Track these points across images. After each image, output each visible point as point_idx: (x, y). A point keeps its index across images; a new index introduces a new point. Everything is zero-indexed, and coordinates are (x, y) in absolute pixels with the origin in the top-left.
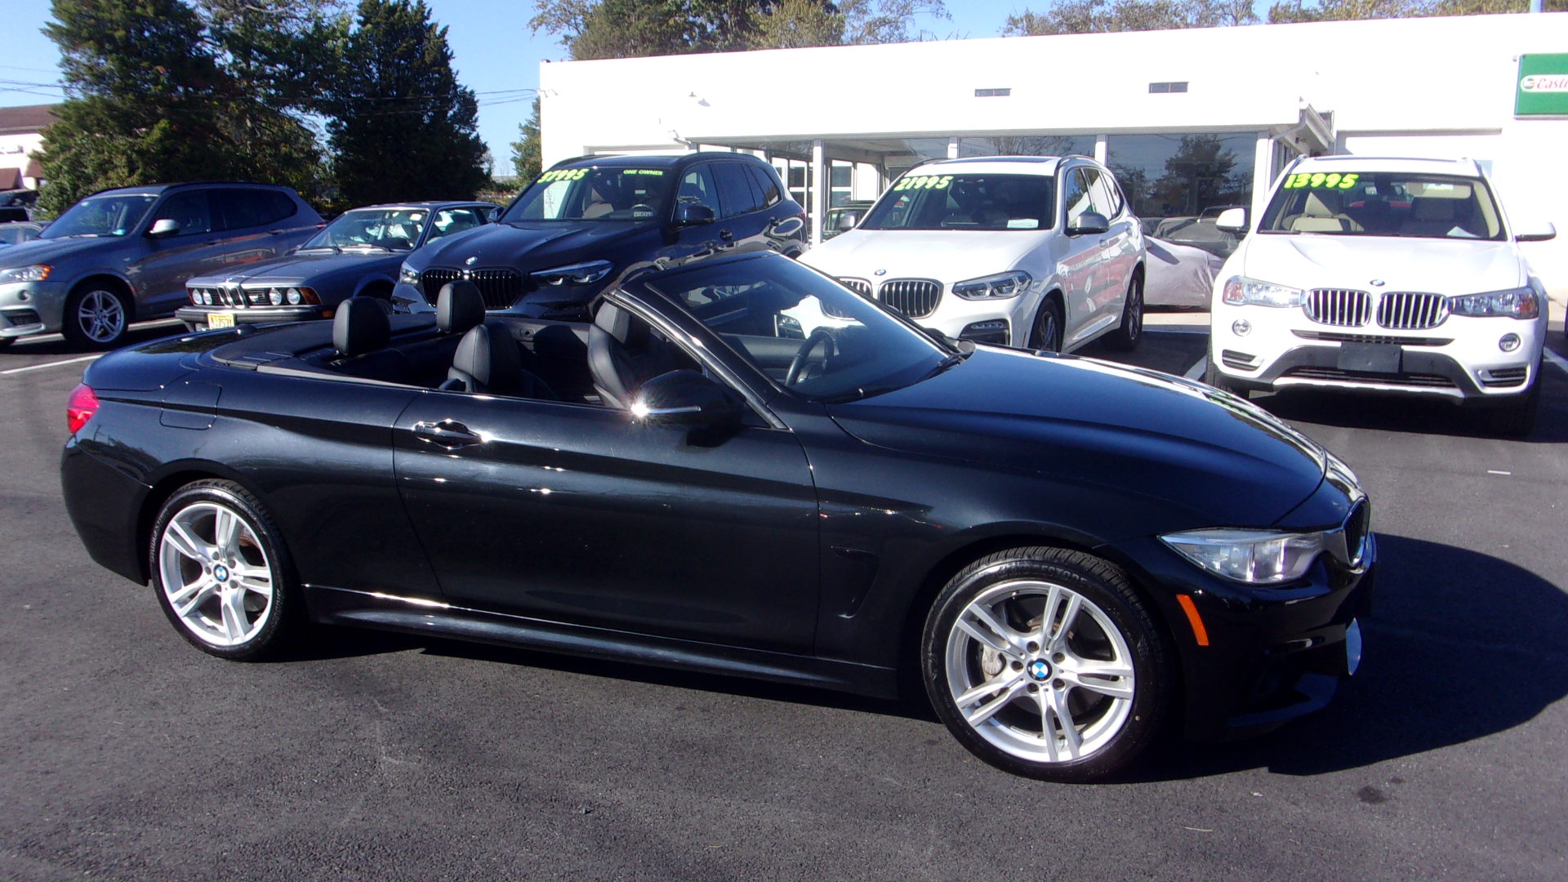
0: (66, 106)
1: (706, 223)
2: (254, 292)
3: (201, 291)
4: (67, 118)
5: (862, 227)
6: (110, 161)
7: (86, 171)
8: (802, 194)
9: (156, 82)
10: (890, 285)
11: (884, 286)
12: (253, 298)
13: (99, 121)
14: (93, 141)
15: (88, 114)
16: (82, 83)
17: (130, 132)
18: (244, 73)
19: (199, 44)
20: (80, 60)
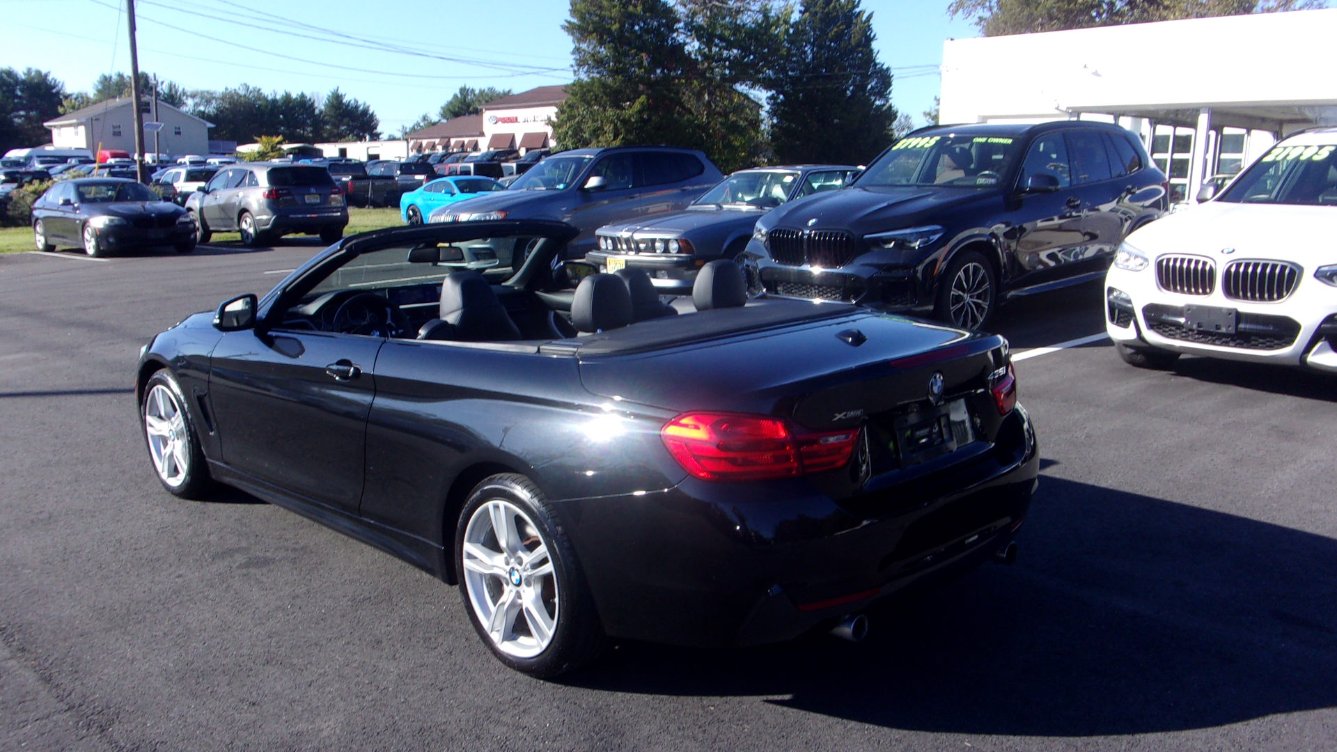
0: (574, 85)
1: (1050, 191)
2: (643, 241)
3: (606, 238)
4: (574, 94)
5: (1220, 200)
7: (584, 135)
8: (1166, 160)
9: (640, 65)
10: (1238, 266)
11: (1231, 266)
12: (642, 246)
13: (596, 96)
14: (591, 112)
15: (589, 91)
16: (586, 67)
17: (617, 105)
18: (706, 57)
19: (675, 35)
20: (586, 49)
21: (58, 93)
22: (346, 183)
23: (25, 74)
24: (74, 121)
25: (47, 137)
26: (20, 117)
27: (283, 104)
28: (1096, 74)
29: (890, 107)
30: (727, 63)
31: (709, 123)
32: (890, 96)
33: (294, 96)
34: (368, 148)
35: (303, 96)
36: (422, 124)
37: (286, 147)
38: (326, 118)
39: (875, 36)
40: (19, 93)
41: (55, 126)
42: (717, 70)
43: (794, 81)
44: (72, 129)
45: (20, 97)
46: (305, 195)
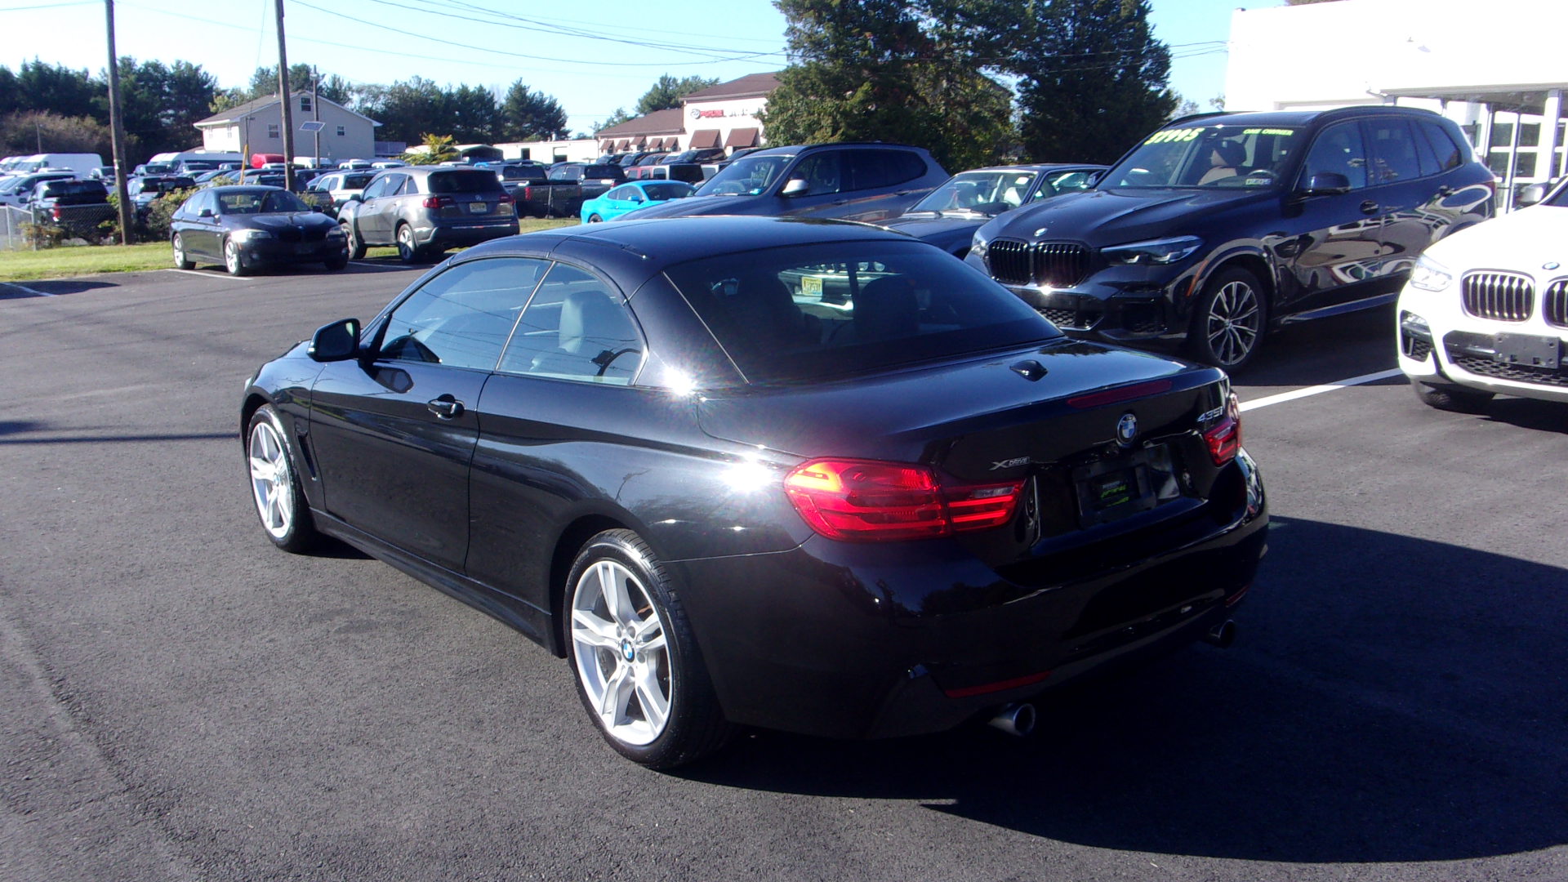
0: (787, 71)
4: (787, 83)
6: (818, 122)
7: (798, 131)
8: (1507, 155)
9: (864, 47)
13: (813, 84)
14: (807, 104)
15: (804, 78)
16: (802, 50)
17: (838, 94)
18: (945, 37)
19: (907, 10)
20: (802, 29)
21: (211, 89)
22: (522, 190)
23: (173, 68)
24: (227, 121)
25: (197, 139)
26: (168, 116)
27: (458, 98)
28: (1424, 49)
29: (1168, 94)
30: (970, 43)
31: (947, 114)
32: (1168, 80)
33: (471, 89)
34: (554, 148)
35: (481, 89)
36: (616, 120)
37: (461, 148)
38: (507, 114)
39: (1150, 7)
40: (167, 89)
41: (206, 127)
42: (957, 51)
43: (1050, 63)
44: (225, 129)
45: (168, 94)
46: (469, 203)
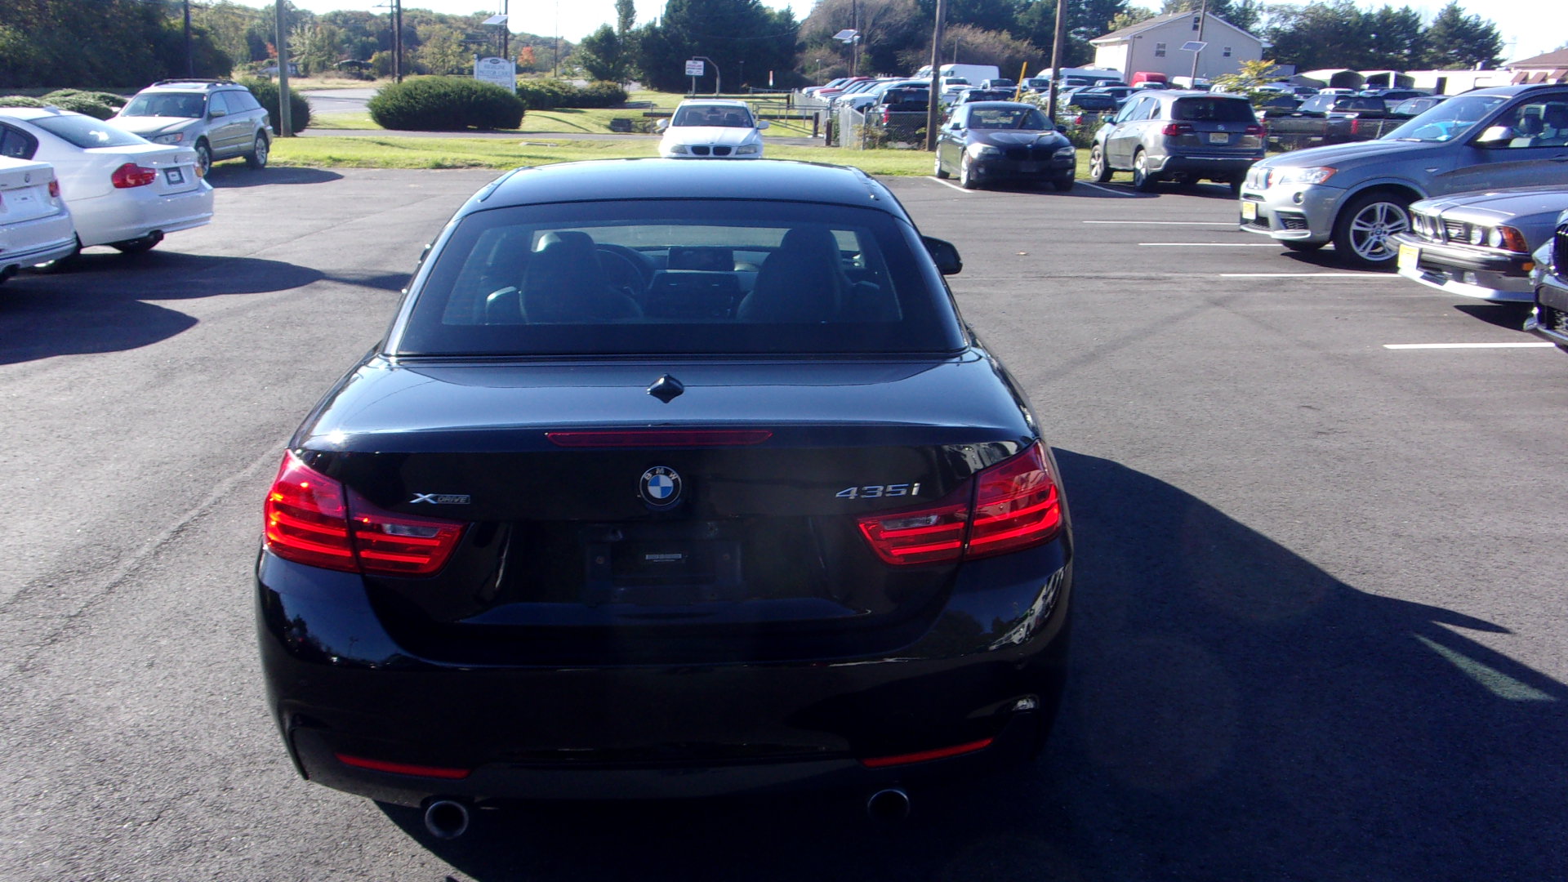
21: (1121, 7)
22: (1350, 121)
24: (1119, 39)
26: (1079, 34)
33: (1394, 10)
34: (1476, 78)
35: (1407, 10)
37: (1366, 74)
38: (1432, 38)
40: (1084, 7)
41: (1100, 44)
44: (1116, 47)
45: (1083, 12)
46: (1210, 132)
